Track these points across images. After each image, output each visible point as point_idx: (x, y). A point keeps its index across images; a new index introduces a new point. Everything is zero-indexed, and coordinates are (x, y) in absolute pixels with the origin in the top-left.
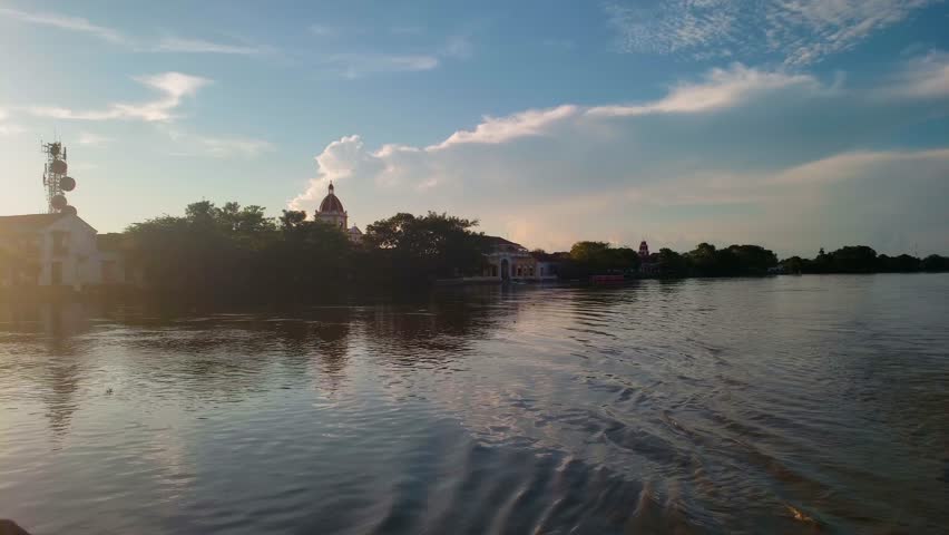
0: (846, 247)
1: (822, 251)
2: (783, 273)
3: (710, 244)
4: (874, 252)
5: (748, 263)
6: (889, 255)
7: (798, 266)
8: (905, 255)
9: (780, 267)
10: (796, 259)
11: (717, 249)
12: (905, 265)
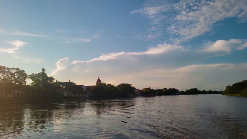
0: (192, 89)
1: (187, 90)
2: (180, 94)
3: (166, 88)
4: (198, 90)
5: (173, 92)
6: (201, 90)
7: (183, 93)
8: (204, 90)
9: (179, 93)
10: (182, 91)
11: (167, 89)
12: (204, 92)
